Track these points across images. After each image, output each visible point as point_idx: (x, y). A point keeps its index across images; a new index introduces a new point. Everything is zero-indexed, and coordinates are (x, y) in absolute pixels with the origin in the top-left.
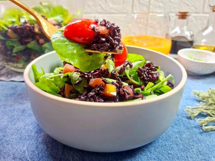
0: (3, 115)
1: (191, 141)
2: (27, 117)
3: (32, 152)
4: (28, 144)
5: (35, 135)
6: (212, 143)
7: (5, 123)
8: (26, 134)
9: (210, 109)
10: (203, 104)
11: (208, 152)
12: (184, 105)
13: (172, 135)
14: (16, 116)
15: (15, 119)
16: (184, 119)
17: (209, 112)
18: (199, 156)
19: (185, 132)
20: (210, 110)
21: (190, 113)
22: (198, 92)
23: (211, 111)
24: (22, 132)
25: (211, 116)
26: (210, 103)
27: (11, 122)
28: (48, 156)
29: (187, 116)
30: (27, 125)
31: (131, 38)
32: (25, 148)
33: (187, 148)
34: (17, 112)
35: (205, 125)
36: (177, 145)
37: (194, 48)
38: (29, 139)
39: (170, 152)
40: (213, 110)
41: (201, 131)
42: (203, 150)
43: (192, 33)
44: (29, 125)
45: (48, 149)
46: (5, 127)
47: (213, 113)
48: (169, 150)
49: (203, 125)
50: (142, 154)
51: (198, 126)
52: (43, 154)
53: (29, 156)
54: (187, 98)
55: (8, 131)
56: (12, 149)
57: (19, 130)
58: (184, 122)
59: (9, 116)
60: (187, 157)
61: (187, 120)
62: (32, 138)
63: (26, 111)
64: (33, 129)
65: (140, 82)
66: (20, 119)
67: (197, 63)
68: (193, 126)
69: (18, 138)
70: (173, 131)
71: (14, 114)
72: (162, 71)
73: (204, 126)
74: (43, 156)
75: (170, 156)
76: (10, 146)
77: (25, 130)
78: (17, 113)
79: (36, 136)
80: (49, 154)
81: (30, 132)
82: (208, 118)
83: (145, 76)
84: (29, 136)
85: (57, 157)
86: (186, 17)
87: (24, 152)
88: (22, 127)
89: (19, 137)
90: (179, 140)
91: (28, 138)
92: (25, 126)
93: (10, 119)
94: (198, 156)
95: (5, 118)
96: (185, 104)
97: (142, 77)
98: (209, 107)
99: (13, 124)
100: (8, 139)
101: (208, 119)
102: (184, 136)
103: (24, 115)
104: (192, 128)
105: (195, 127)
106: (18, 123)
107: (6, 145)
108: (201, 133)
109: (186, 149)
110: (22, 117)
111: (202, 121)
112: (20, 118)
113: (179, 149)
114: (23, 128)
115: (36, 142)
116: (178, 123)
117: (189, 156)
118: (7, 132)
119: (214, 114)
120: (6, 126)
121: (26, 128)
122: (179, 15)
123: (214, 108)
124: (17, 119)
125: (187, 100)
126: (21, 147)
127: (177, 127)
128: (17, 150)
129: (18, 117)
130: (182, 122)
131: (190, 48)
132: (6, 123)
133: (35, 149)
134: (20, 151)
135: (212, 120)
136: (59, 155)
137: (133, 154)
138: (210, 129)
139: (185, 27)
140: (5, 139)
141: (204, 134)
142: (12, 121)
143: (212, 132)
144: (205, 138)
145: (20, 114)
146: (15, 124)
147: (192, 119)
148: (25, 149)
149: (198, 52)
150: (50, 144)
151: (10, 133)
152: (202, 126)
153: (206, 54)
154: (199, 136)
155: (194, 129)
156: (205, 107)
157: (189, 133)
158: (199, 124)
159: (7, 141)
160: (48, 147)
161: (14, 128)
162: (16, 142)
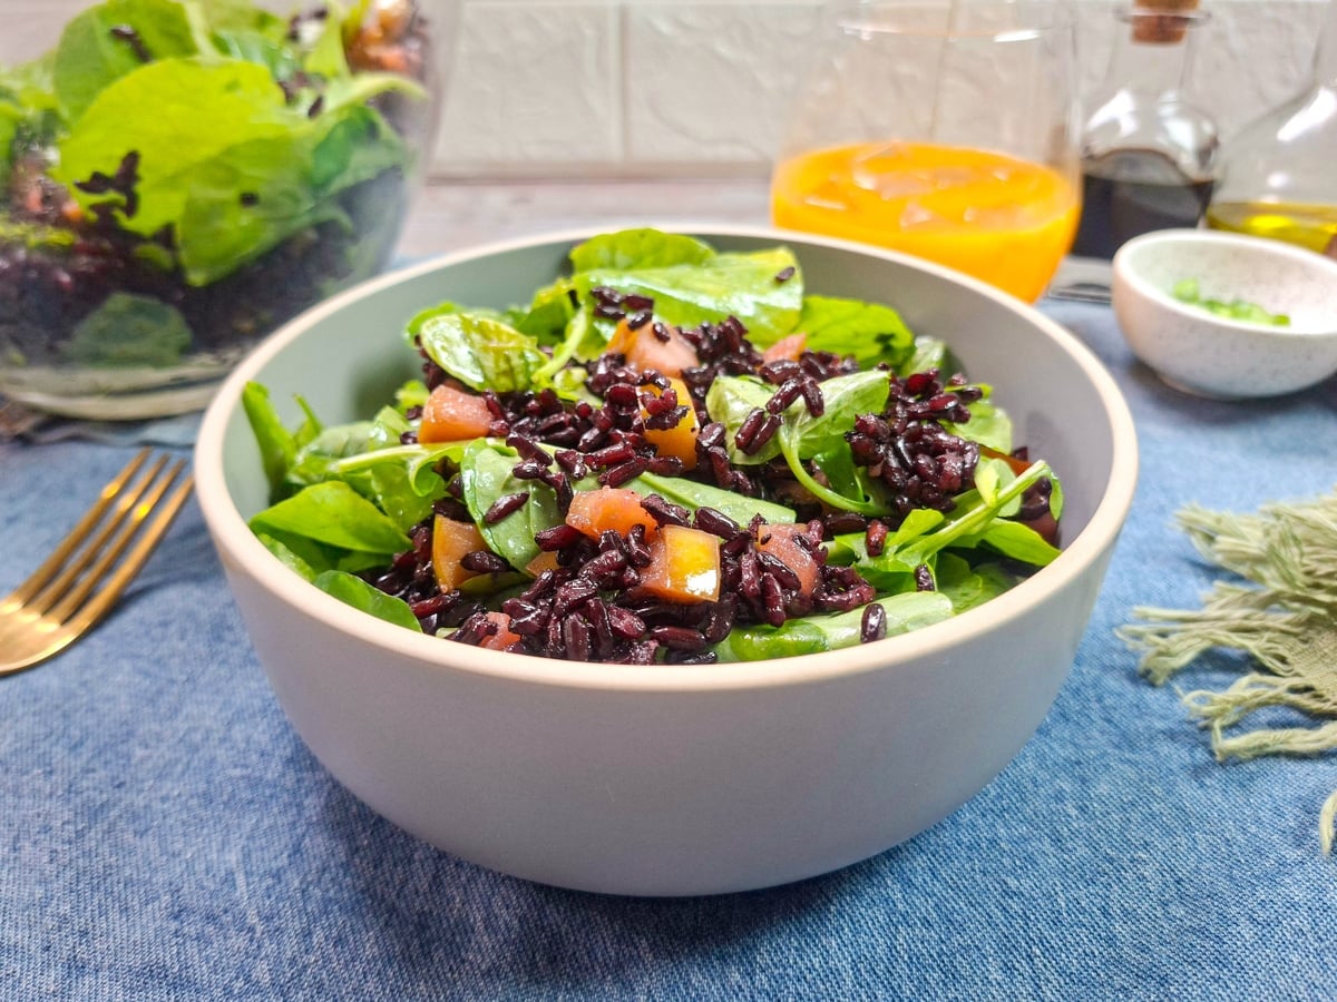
0: (106, 655)
1: (1136, 817)
2: (241, 667)
3: (270, 881)
4: (248, 828)
5: (283, 775)
6: (1253, 829)
7: (123, 707)
8: (237, 772)
9: (1267, 629)
10: (1231, 596)
11: (1223, 885)
12: (1119, 593)
13: (1034, 781)
14: (177, 660)
15: (172, 682)
16: (1112, 682)
17: (1254, 645)
18: (1172, 909)
19: (1107, 767)
20: (1267, 635)
21: (1152, 651)
22: (1208, 517)
23: (1269, 641)
24: (213, 760)
25: (1264, 670)
26: (1268, 592)
27: (152, 701)
28: (358, 901)
29: (1133, 662)
30: (239, 716)
31: (842, 162)
32: (233, 857)
33: (1111, 860)
34: (182, 638)
35: (1225, 722)
36: (1057, 840)
37: (1214, 225)
38: (251, 802)
39: (1012, 883)
40: (1283, 632)
41: (1201, 755)
42: (1197, 870)
43: (1208, 128)
44: (253, 716)
45: (357, 860)
46: (125, 729)
47: (1282, 651)
48: (1012, 873)
49: (1217, 724)
50: (859, 895)
51: (1186, 726)
52: (327, 890)
53: (253, 900)
54: (1145, 547)
55: (139, 753)
56: (165, 858)
57: (197, 750)
58: (1109, 701)
59: (142, 664)
60: (1105, 913)
61: (1130, 691)
62: (271, 796)
63: (230, 628)
64: (275, 739)
65: (867, 499)
66: (202, 681)
67: (1220, 330)
68: (1159, 725)
69: (192, 797)
70: (1041, 759)
71: (164, 649)
72: (1000, 413)
73: (1218, 732)
74: (330, 900)
75: (1015, 906)
76: (150, 841)
77: (228, 745)
78: (182, 646)
79: (289, 780)
80: (363, 892)
81: (254, 758)
82: (1252, 685)
83: (894, 463)
84: (254, 783)
85: (403, 905)
86: (1178, 29)
87: (229, 879)
88: (215, 727)
89: (200, 791)
90: (1074, 812)
91: (246, 795)
92: (230, 725)
93: (148, 682)
94: (1165, 904)
95: (119, 678)
96: (1130, 591)
97: (877, 471)
98: (1261, 614)
99: (162, 710)
100: (140, 801)
101: (1248, 693)
102: (1103, 788)
103: (220, 658)
104: (1151, 739)
105: (1171, 735)
106: (189, 708)
107: (129, 837)
108: (1197, 772)
109: (1106, 866)
110: (212, 668)
111: (1213, 703)
112: (203, 672)
113: (1064, 863)
114: (221, 735)
115: (291, 819)
116: (1074, 705)
117: (1115, 909)
118: (133, 762)
119: (1283, 660)
120: (126, 723)
121: (238, 733)
122: (1137, 20)
123: (1288, 623)
124: (188, 680)
125: (1144, 561)
126: (214, 849)
127: (1066, 734)
128: (190, 864)
129: (188, 669)
130: (1100, 700)
131: (1190, 224)
132: (129, 708)
133: (286, 861)
134: (207, 873)
135: (1271, 693)
136: (417, 892)
137: (810, 895)
138: (1248, 750)
139: (1170, 96)
140: (123, 804)
141: (1214, 780)
142: (160, 692)
143: (1264, 764)
144: (1218, 799)
145: (202, 648)
146: (174, 712)
147: (1160, 682)
148: (234, 859)
149: (1237, 254)
150: (364, 830)
151: (150, 765)
152: (1207, 729)
153: (1284, 265)
154: (1188, 790)
155: (1165, 748)
156: (1237, 615)
157: (1131, 773)
158: (1192, 718)
159: (135, 817)
160: (357, 850)
161: (173, 736)
162: (185, 816)
